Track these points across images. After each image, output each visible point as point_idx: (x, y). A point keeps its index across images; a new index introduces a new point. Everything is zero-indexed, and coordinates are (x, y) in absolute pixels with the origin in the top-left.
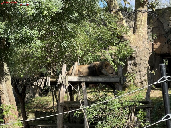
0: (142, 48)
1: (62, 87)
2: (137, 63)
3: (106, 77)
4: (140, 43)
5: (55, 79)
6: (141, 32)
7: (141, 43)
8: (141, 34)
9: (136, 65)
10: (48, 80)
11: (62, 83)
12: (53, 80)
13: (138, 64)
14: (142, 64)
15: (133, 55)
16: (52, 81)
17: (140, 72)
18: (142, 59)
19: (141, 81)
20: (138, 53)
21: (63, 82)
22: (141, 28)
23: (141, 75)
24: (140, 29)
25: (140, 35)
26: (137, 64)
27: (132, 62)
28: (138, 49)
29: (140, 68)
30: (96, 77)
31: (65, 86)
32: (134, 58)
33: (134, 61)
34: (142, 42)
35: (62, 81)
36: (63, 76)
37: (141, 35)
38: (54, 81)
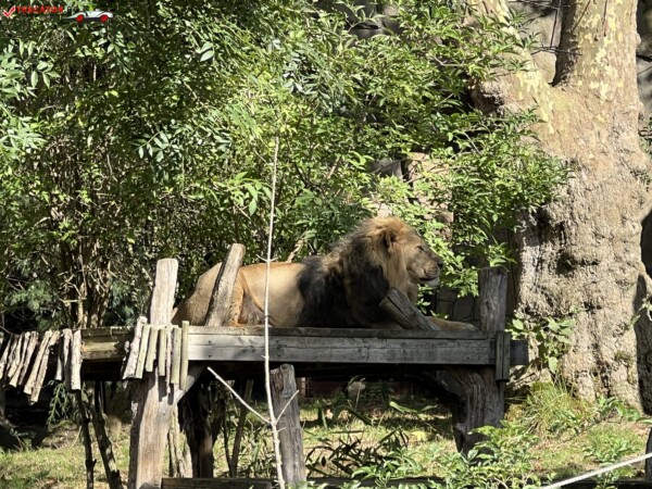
0: (607, 168)
1: (154, 392)
2: (578, 256)
3: (410, 335)
4: (593, 140)
5: (110, 346)
6: (601, 77)
7: (604, 141)
8: (604, 89)
9: (570, 268)
10: (66, 351)
11: (150, 369)
12: (98, 352)
13: (583, 263)
14: (603, 265)
15: (556, 212)
16: (95, 357)
17: (592, 307)
18: (605, 231)
19: (599, 362)
20: (580, 200)
21: (156, 363)
22: (602, 53)
23: (600, 326)
24: (598, 59)
25: (598, 90)
26: (574, 262)
27: (550, 250)
28: (585, 177)
29: (593, 287)
30: (351, 337)
31: (172, 385)
32: (561, 227)
33: (558, 247)
34: (605, 134)
35: (152, 357)
36: (162, 327)
37: (603, 93)
38: (103, 356)
